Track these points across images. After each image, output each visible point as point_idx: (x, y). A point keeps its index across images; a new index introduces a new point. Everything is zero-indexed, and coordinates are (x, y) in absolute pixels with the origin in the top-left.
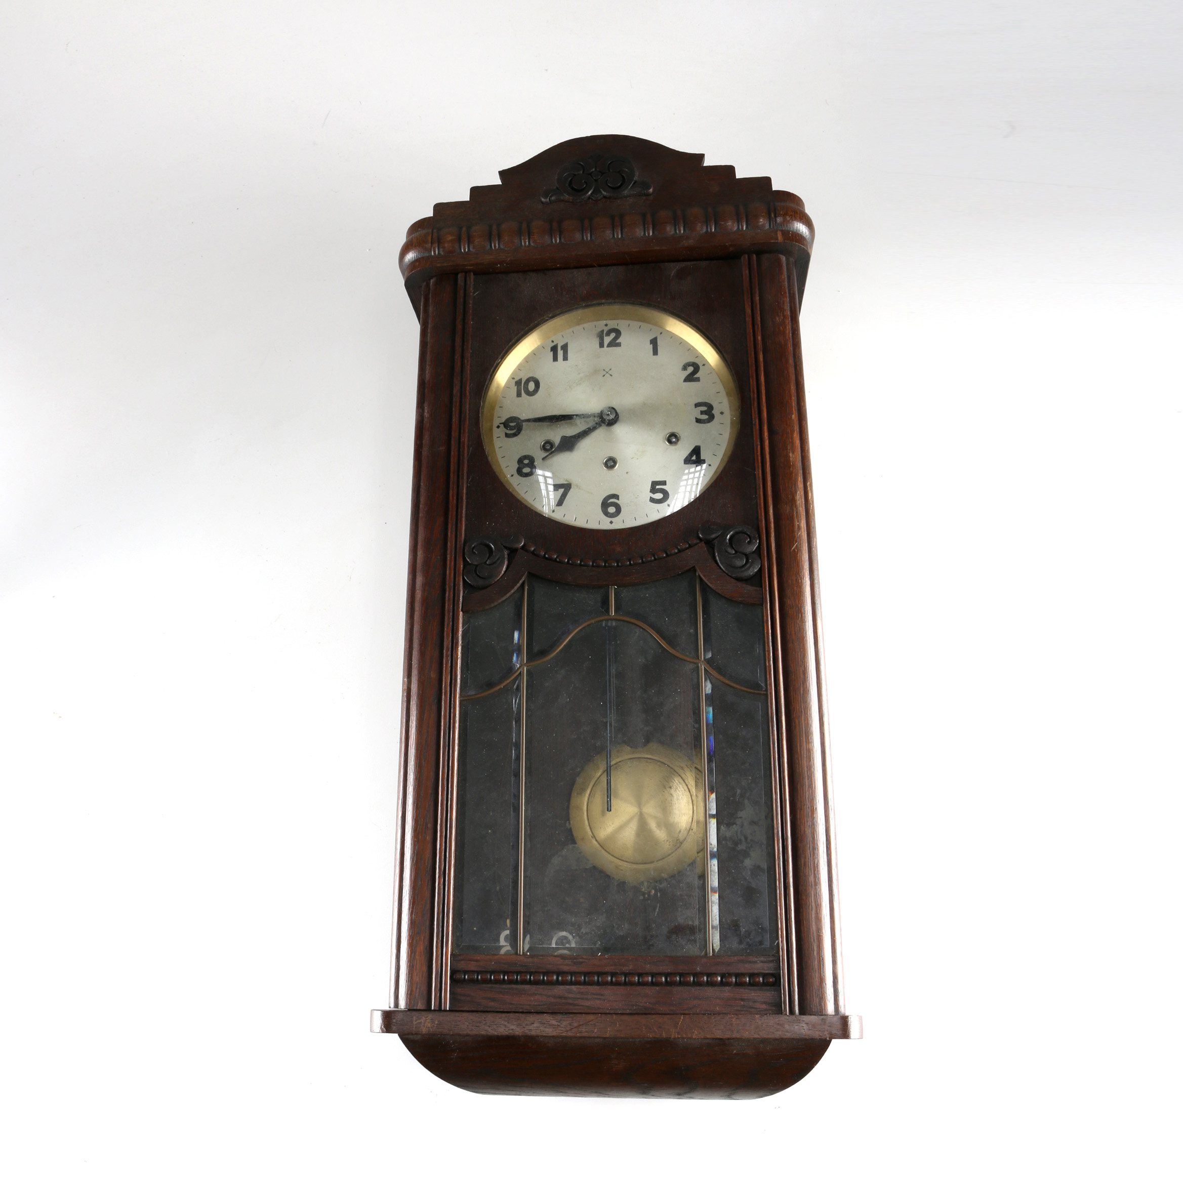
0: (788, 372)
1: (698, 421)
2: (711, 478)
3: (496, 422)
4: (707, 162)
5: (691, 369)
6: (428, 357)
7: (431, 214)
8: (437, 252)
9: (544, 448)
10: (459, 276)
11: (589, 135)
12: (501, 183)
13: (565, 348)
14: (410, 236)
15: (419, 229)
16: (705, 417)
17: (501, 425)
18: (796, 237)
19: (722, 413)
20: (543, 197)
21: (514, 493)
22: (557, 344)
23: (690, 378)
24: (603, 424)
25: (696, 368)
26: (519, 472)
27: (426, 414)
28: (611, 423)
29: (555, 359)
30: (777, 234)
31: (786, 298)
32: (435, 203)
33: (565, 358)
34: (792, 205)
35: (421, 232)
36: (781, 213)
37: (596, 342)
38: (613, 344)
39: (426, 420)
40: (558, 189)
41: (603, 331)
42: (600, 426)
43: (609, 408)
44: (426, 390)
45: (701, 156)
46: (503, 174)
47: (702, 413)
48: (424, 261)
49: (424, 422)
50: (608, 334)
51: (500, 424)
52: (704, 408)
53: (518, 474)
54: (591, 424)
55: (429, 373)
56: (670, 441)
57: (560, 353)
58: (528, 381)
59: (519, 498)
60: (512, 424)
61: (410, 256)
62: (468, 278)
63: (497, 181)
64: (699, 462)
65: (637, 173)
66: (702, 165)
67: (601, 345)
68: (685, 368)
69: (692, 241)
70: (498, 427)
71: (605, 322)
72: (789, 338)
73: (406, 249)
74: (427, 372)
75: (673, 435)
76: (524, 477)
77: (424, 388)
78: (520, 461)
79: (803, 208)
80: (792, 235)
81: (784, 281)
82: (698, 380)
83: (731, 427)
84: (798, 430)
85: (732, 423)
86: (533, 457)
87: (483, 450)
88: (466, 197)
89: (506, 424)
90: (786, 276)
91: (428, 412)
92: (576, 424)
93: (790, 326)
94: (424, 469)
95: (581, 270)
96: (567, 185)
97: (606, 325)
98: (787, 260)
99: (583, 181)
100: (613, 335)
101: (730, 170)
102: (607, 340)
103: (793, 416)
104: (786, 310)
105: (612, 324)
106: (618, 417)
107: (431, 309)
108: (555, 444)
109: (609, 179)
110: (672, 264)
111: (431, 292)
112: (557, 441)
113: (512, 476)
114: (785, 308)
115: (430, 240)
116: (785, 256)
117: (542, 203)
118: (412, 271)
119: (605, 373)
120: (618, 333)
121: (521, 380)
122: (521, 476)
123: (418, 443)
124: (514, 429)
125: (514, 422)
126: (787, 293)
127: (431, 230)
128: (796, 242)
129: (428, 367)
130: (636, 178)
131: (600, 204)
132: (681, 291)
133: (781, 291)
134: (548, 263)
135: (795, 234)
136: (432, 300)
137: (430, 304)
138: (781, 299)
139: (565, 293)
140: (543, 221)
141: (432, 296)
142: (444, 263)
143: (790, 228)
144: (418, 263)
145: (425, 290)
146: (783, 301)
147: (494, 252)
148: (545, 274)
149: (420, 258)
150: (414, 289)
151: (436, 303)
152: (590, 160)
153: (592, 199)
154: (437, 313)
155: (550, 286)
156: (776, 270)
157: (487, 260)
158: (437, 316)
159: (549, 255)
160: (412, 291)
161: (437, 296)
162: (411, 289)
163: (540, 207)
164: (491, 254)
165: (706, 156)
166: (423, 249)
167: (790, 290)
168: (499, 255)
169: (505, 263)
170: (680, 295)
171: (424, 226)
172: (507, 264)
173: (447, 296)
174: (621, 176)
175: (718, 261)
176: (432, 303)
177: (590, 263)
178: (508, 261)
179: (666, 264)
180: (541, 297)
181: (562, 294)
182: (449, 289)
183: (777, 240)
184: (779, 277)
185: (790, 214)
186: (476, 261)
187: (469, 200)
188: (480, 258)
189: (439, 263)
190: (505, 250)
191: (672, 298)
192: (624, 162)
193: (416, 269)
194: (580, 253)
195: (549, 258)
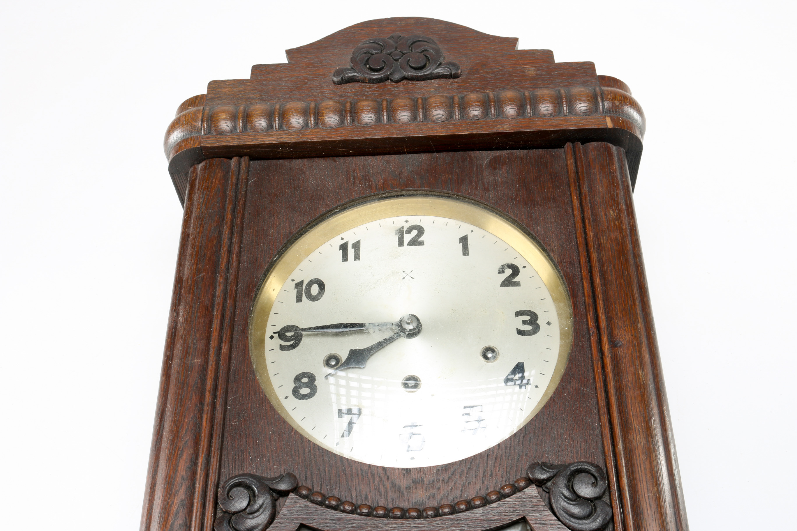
0: (628, 273)
1: (520, 332)
2: (540, 402)
3: (269, 331)
4: (521, 46)
5: (509, 272)
6: (189, 251)
7: (204, 92)
9: (327, 363)
10: (233, 159)
11: (389, 17)
12: (287, 62)
13: (357, 246)
14: (180, 114)
15: (190, 108)
16: (528, 328)
17: (275, 335)
18: (627, 124)
19: (549, 323)
20: (334, 76)
21: (287, 419)
22: (348, 242)
23: (508, 282)
24: (402, 334)
25: (516, 271)
26: (295, 392)
27: (181, 319)
28: (412, 334)
29: (345, 257)
30: (606, 120)
31: (620, 190)
32: (210, 81)
33: (357, 257)
34: (620, 91)
35: (192, 110)
36: (609, 97)
37: (395, 239)
38: (414, 242)
39: (179, 325)
40: (353, 69)
41: (403, 227)
42: (399, 336)
43: (410, 315)
44: (183, 290)
45: (515, 41)
46: (289, 53)
47: (525, 322)
48: (192, 142)
49: (178, 328)
50: (409, 231)
51: (274, 333)
52: (527, 318)
53: (294, 395)
54: (388, 335)
55: (188, 269)
56: (485, 357)
57: (351, 252)
58: (311, 283)
59: (293, 425)
60: (288, 334)
61: (177, 135)
62: (242, 163)
63: (283, 60)
64: (523, 383)
66: (516, 49)
67: (401, 243)
68: (501, 271)
69: (507, 127)
70: (272, 337)
71: (406, 218)
72: (627, 234)
73: (172, 128)
74: (186, 268)
75: (489, 349)
76: (300, 399)
77: (181, 288)
78: (298, 379)
81: (616, 172)
82: (517, 284)
83: (561, 339)
84: (646, 341)
85: (563, 334)
86: (312, 374)
87: (250, 364)
88: (247, 75)
89: (281, 334)
91: (183, 316)
92: (369, 333)
93: (626, 222)
94: (172, 386)
96: (363, 64)
97: (407, 221)
98: (618, 150)
99: (381, 61)
100: (414, 233)
101: (548, 54)
102: (407, 238)
103: (639, 325)
104: (620, 204)
105: (414, 220)
106: (421, 326)
107: (196, 197)
108: (341, 359)
109: (411, 59)
110: (484, 153)
112: (344, 356)
113: (286, 398)
114: (620, 201)
115: (200, 118)
116: (614, 144)
117: (334, 82)
119: (404, 275)
120: (421, 231)
121: (302, 283)
122: (297, 398)
123: (168, 353)
124: (291, 341)
125: (291, 331)
127: (203, 108)
128: (627, 129)
129: (187, 262)
130: (441, 60)
131: (401, 86)
132: (496, 182)
133: (613, 182)
134: (339, 148)
135: (626, 121)
136: (199, 187)
137: (196, 191)
138: (614, 191)
139: (357, 182)
140: (335, 102)
141: (199, 182)
142: (216, 143)
143: (620, 114)
144: (184, 144)
145: (192, 176)
146: (616, 192)
147: (275, 134)
148: (335, 161)
149: (187, 138)
150: (179, 176)
151: (203, 189)
152: (389, 40)
153: (391, 80)
154: (204, 201)
155: (341, 175)
156: (606, 159)
157: (267, 142)
158: (203, 205)
159: (339, 138)
160: (178, 178)
161: (204, 182)
162: (176, 175)
163: (332, 87)
164: (272, 136)
165: (519, 40)
166: (192, 127)
167: (623, 182)
168: (282, 137)
169: (288, 146)
170: (494, 186)
171: (195, 104)
172: (291, 147)
173: (217, 182)
174: (424, 57)
175: (537, 150)
176: (198, 189)
177: (388, 149)
178: (292, 144)
179: (477, 152)
180: (329, 186)
181: (354, 183)
182: (219, 175)
183: (606, 125)
184: (609, 167)
185: (618, 99)
186: (253, 143)
187: (249, 78)
188: (259, 140)
189: (209, 143)
190: (289, 132)
191: (485, 189)
192: (428, 42)
193: (182, 150)
194: (376, 137)
195: (340, 141)
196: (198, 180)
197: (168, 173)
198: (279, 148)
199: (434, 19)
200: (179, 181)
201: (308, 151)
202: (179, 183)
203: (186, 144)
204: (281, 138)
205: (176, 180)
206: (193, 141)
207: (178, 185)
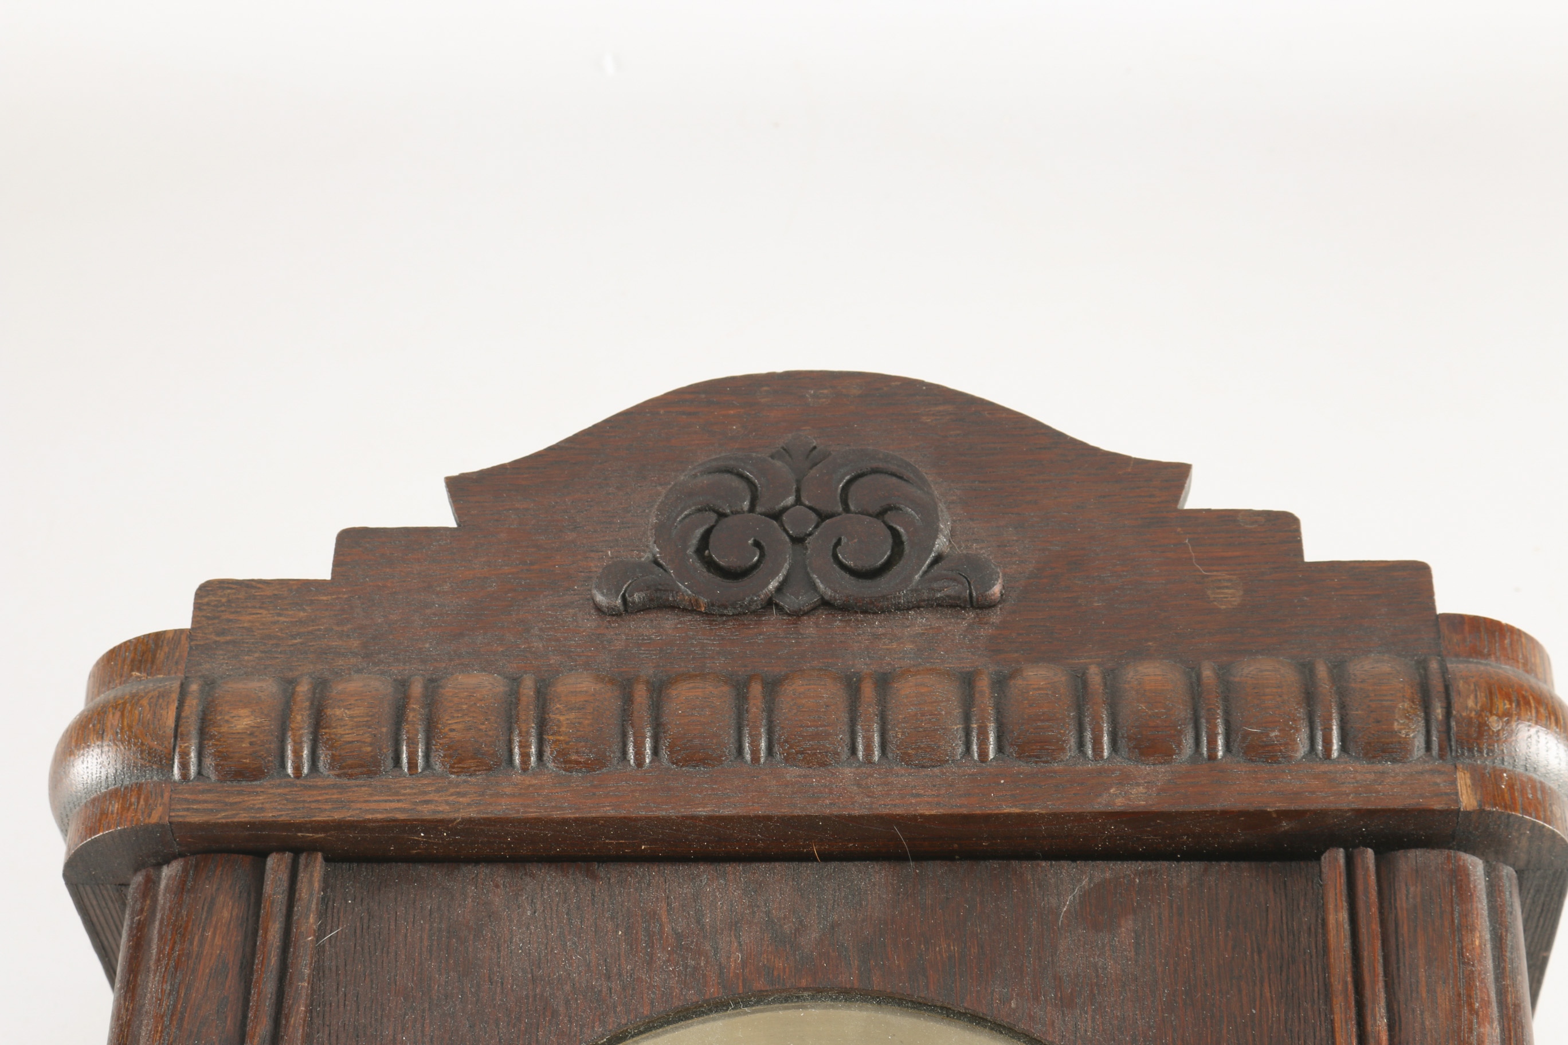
4: (1199, 497)
7: (183, 620)
8: (193, 769)
10: (271, 861)
11: (779, 369)
12: (452, 523)
14: (99, 694)
15: (136, 674)
18: (1523, 791)
20: (599, 588)
30: (1454, 782)
32: (203, 581)
34: (1507, 670)
35: (140, 683)
36: (1469, 700)
40: (658, 563)
45: (1178, 474)
46: (461, 488)
48: (142, 802)
61: (93, 767)
62: (302, 876)
63: (439, 513)
65: (945, 526)
66: (1179, 507)
69: (1141, 789)
79: (1545, 682)
80: (1511, 787)
88: (321, 566)
90: (1488, 936)
95: (729, 868)
96: (690, 551)
98: (1491, 871)
99: (750, 542)
101: (1283, 528)
109: (844, 540)
110: (1067, 869)
111: (159, 916)
115: (171, 721)
116: (1481, 855)
117: (598, 609)
118: (92, 831)
126: (1494, 1005)
127: (176, 685)
128: (1525, 811)
130: (941, 543)
131: (810, 628)
132: (1097, 976)
133: (1469, 996)
134: (606, 838)
135: (1521, 781)
136: (160, 951)
137: (152, 963)
138: (1471, 1030)
139: (661, 956)
140: (599, 679)
141: (159, 932)
142: (218, 811)
143: (1503, 761)
144: (116, 806)
145: (138, 906)
146: (1478, 1035)
147: (405, 788)
148: (594, 877)
149: (126, 788)
150: (97, 891)
151: (172, 963)
152: (778, 463)
153: (780, 609)
154: (175, 1006)
155: (610, 925)
156: (1452, 913)
157: (379, 816)
158: (171, 1020)
159: (611, 812)
160: (91, 896)
161: (178, 938)
162: (88, 888)
163: (590, 623)
164: (397, 793)
165: (1195, 474)
166: (142, 752)
167: (1502, 993)
168: (427, 798)
169: (447, 829)
170: (1092, 991)
171: (153, 662)
172: (454, 832)
173: (218, 941)
174: (888, 532)
175: (1234, 863)
176: (158, 960)
177: (761, 844)
178: (458, 824)
179: (1044, 864)
180: (571, 965)
181: (650, 962)
182: (226, 914)
183: (1457, 801)
184: (1461, 941)
185: (1500, 713)
186: (337, 816)
187: (328, 576)
188: (354, 806)
189: (197, 810)
190: (450, 782)
191: (1061, 999)
192: (901, 478)
193: (109, 828)
194: (726, 812)
195: (609, 821)
196: (157, 923)
197: (62, 882)
198: (418, 834)
199: (922, 383)
200: (94, 903)
201: (510, 843)
202: (96, 907)
203: (123, 807)
204: (427, 802)
205: (86, 900)
206: (146, 800)
207: (92, 913)
